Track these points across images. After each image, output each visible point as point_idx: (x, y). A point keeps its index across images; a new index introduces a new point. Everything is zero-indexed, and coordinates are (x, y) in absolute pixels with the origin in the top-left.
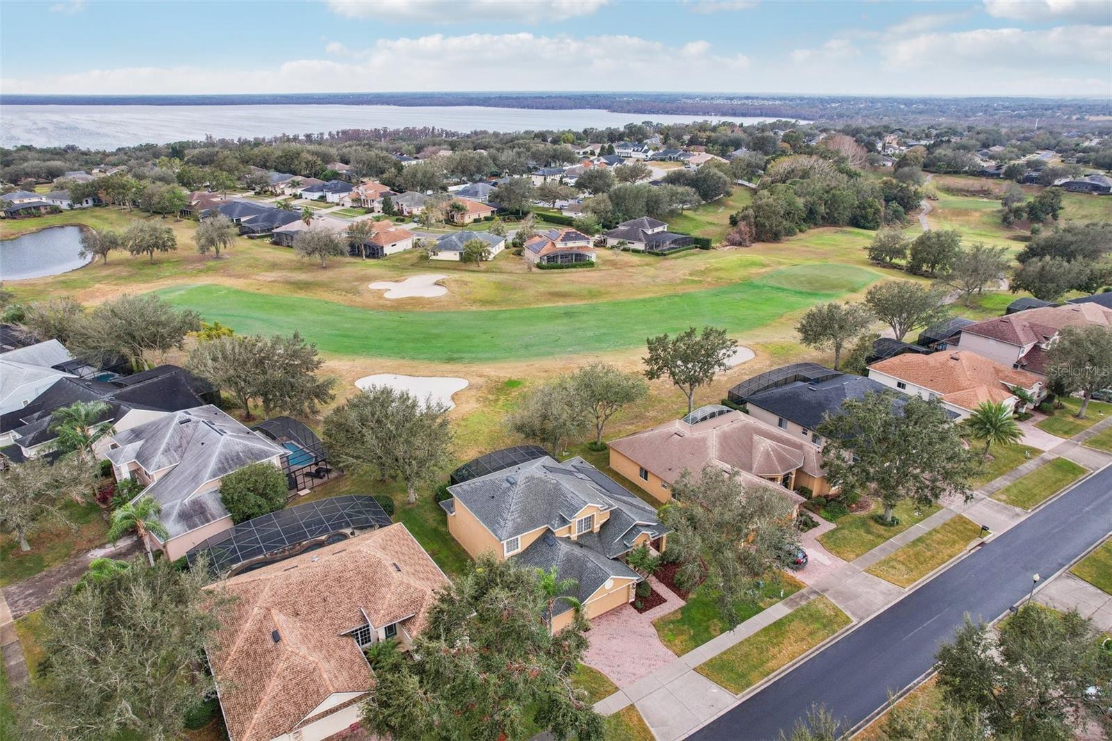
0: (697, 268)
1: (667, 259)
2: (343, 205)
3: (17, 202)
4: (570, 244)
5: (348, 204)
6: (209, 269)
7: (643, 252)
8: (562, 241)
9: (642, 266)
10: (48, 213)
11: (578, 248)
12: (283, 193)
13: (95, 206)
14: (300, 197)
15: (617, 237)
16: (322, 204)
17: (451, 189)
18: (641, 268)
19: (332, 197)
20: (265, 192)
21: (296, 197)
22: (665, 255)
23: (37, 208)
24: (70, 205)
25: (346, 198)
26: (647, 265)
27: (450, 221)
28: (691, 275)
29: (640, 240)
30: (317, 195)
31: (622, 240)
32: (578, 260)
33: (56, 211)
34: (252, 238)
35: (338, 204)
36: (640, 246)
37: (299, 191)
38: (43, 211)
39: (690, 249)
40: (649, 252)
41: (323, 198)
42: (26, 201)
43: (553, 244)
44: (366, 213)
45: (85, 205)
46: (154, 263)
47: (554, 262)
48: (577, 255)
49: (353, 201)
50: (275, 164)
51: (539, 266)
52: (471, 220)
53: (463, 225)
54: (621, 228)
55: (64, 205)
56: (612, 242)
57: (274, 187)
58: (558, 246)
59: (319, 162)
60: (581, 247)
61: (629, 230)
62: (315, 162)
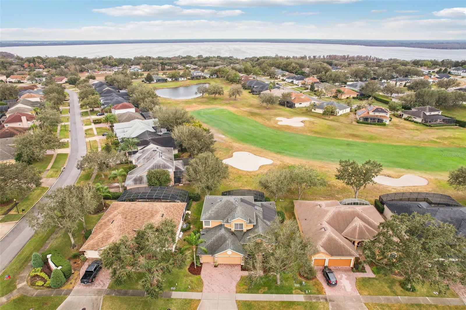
0: (444, 136)
1: (432, 129)
2: (298, 85)
3: (195, 74)
4: (377, 114)
5: (300, 85)
6: (230, 104)
7: (420, 123)
8: (373, 111)
9: (413, 130)
10: (203, 79)
11: (381, 116)
12: (279, 79)
13: (217, 77)
14: (285, 81)
15: (409, 114)
16: (291, 84)
17: (348, 83)
18: (412, 131)
19: (295, 82)
20: (273, 77)
21: (283, 80)
22: (431, 126)
23: (200, 77)
24: (209, 77)
25: (300, 82)
26: (417, 130)
27: (336, 97)
28: (437, 138)
29: (420, 117)
30: (290, 80)
31: (410, 116)
32: (379, 122)
33: (205, 78)
34: (253, 94)
35: (296, 85)
36: (419, 120)
37: (285, 78)
38: (201, 78)
39: (451, 125)
40: (423, 124)
41: (292, 82)
42: (198, 74)
43: (368, 113)
44: (305, 90)
45: (214, 77)
46: (215, 99)
47: (366, 121)
48: (379, 119)
49: (302, 84)
50: (282, 67)
51: (358, 122)
52: (346, 97)
53: (341, 99)
54: (413, 110)
55: (208, 76)
56: (405, 116)
57: (277, 76)
58: (370, 114)
59: (298, 67)
60: (382, 116)
61: (417, 111)
62: (296, 67)
